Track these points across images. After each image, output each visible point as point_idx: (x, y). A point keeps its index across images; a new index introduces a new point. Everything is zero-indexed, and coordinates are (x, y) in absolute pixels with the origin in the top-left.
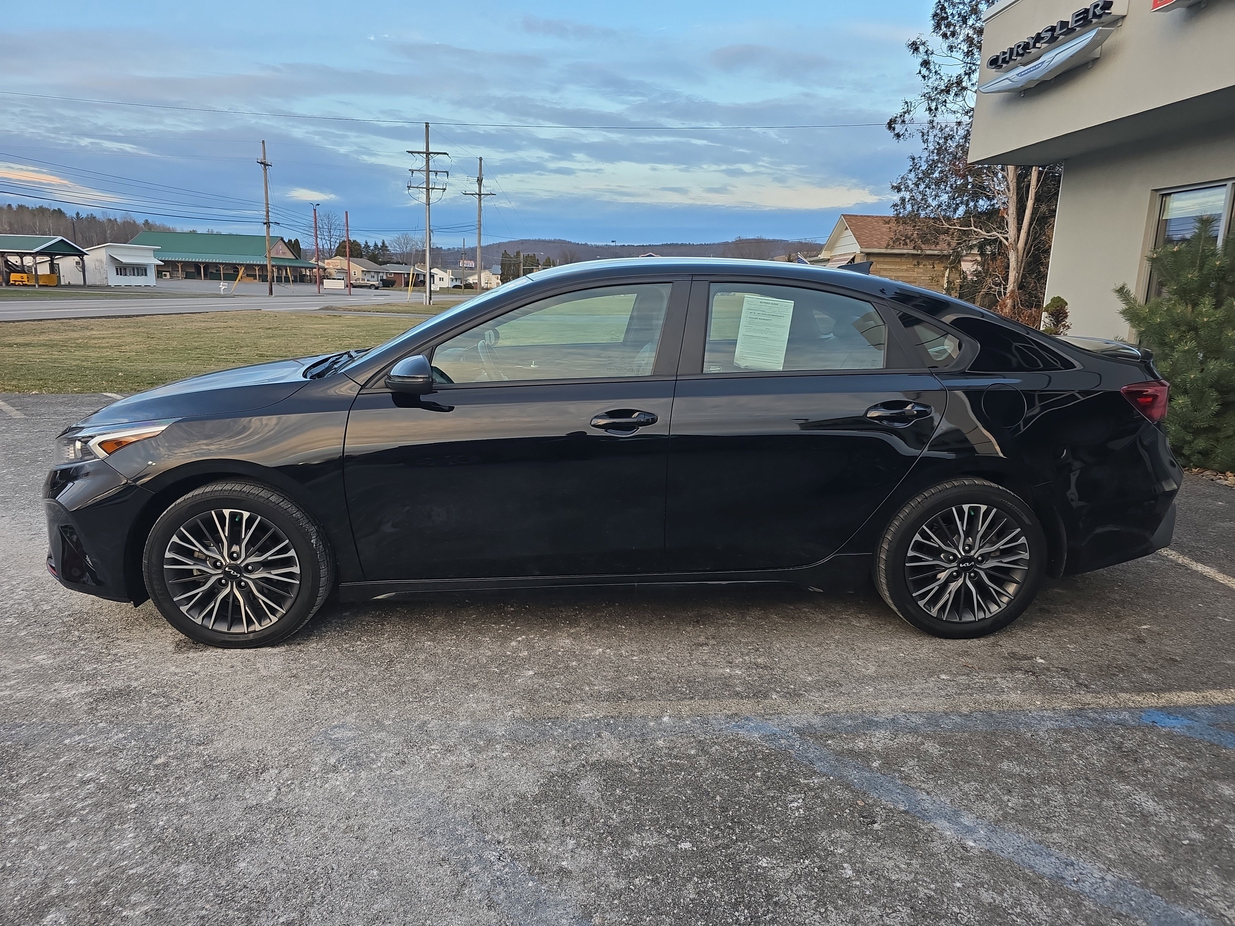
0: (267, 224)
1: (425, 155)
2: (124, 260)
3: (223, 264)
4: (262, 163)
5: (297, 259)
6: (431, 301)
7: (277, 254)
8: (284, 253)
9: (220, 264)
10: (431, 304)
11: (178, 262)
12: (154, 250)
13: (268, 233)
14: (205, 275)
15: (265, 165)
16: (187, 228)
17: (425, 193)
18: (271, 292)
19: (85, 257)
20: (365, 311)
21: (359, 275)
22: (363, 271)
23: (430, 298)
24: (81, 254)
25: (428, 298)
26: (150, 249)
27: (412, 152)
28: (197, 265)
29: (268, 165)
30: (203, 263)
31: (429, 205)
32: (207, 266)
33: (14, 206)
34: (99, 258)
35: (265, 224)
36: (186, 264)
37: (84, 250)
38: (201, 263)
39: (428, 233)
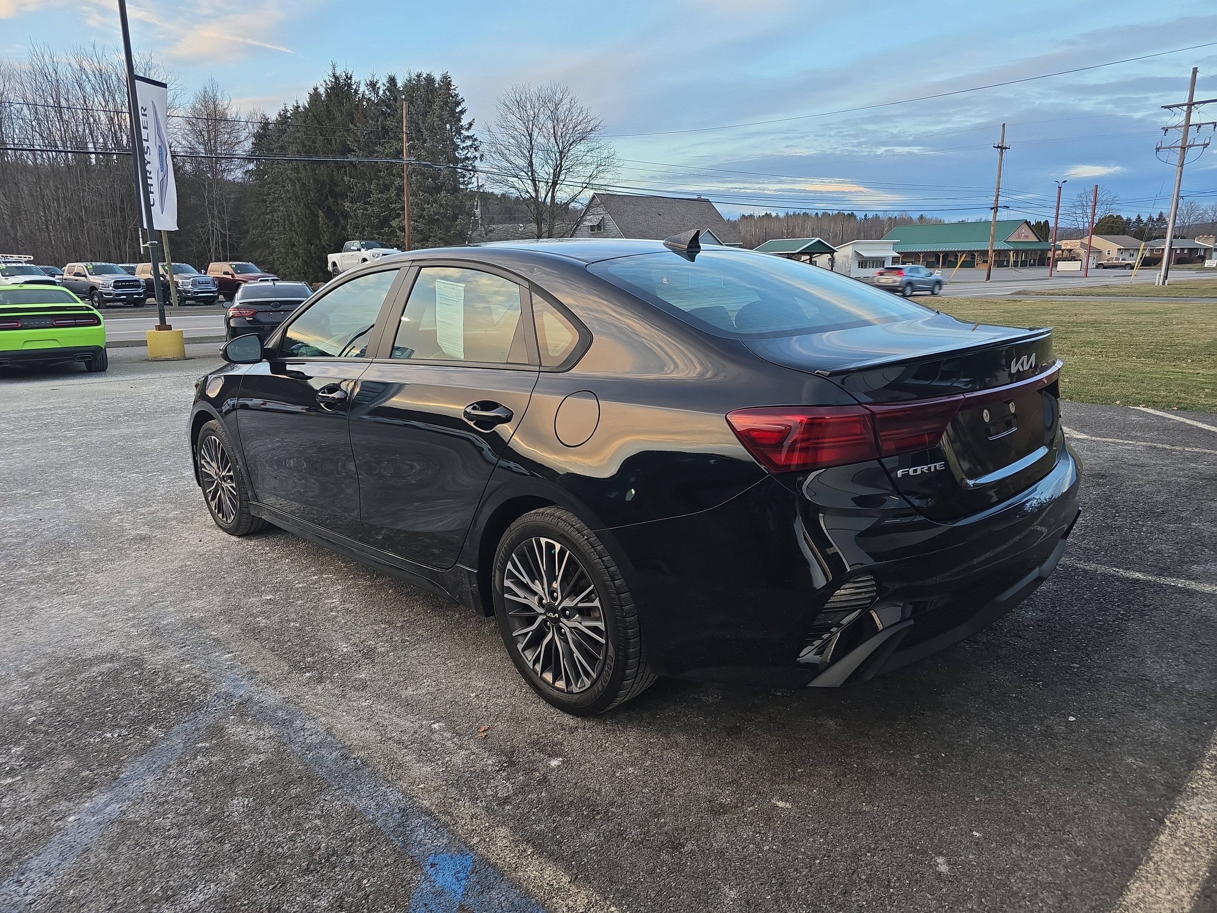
0: (995, 209)
1: (1186, 107)
2: (865, 254)
3: (978, 251)
4: (998, 147)
5: (1040, 241)
6: (1166, 281)
7: (1019, 237)
8: (1026, 237)
9: (975, 251)
10: (1166, 284)
11: (921, 253)
12: (894, 244)
13: (995, 217)
14: (943, 263)
15: (1002, 148)
16: (954, 219)
17: (1179, 152)
18: (988, 278)
19: (835, 253)
20: (1059, 295)
21: (1114, 254)
22: (1119, 249)
23: (1166, 277)
24: (832, 252)
25: (1162, 277)
26: (890, 243)
27: (1168, 107)
28: (936, 254)
29: (1006, 148)
30: (942, 252)
31: (1182, 166)
32: (946, 254)
33: (820, 213)
34: (846, 254)
35: (992, 209)
36: (927, 254)
37: (835, 248)
38: (940, 252)
39: (1175, 200)
